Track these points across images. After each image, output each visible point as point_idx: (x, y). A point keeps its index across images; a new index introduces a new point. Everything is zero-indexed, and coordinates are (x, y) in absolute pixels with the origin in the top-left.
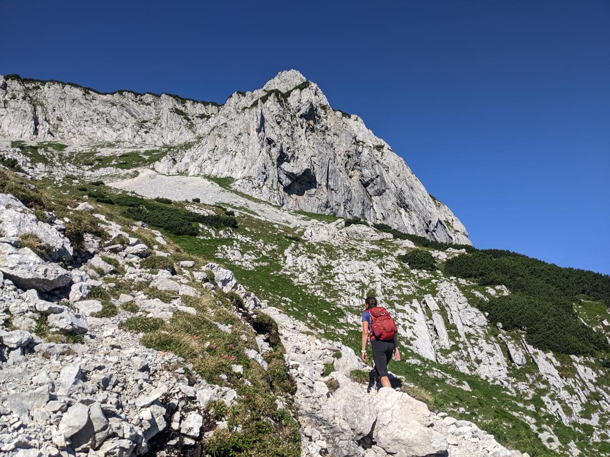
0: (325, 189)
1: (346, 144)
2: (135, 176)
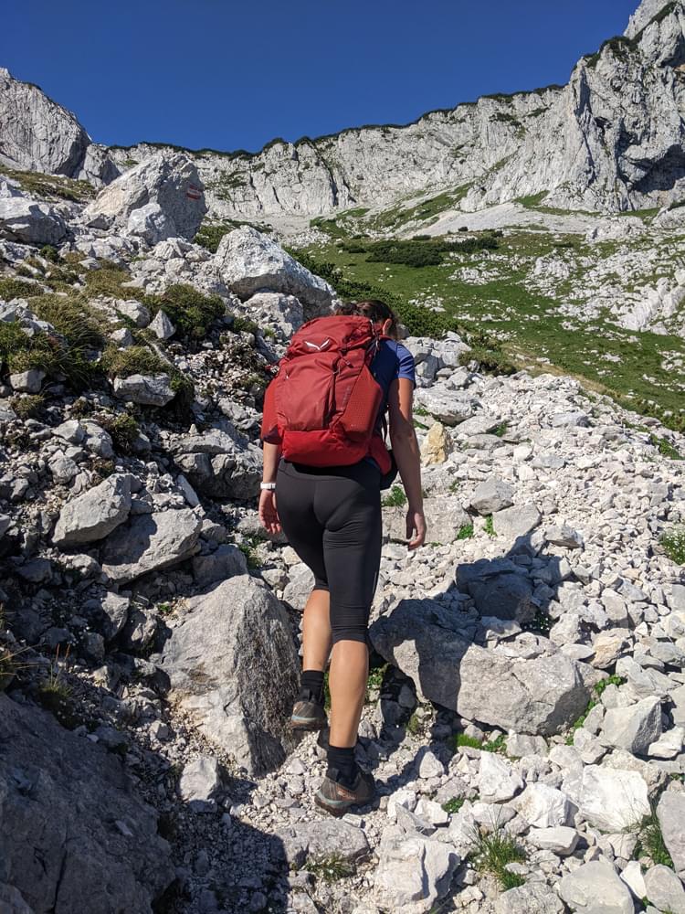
2: (432, 223)
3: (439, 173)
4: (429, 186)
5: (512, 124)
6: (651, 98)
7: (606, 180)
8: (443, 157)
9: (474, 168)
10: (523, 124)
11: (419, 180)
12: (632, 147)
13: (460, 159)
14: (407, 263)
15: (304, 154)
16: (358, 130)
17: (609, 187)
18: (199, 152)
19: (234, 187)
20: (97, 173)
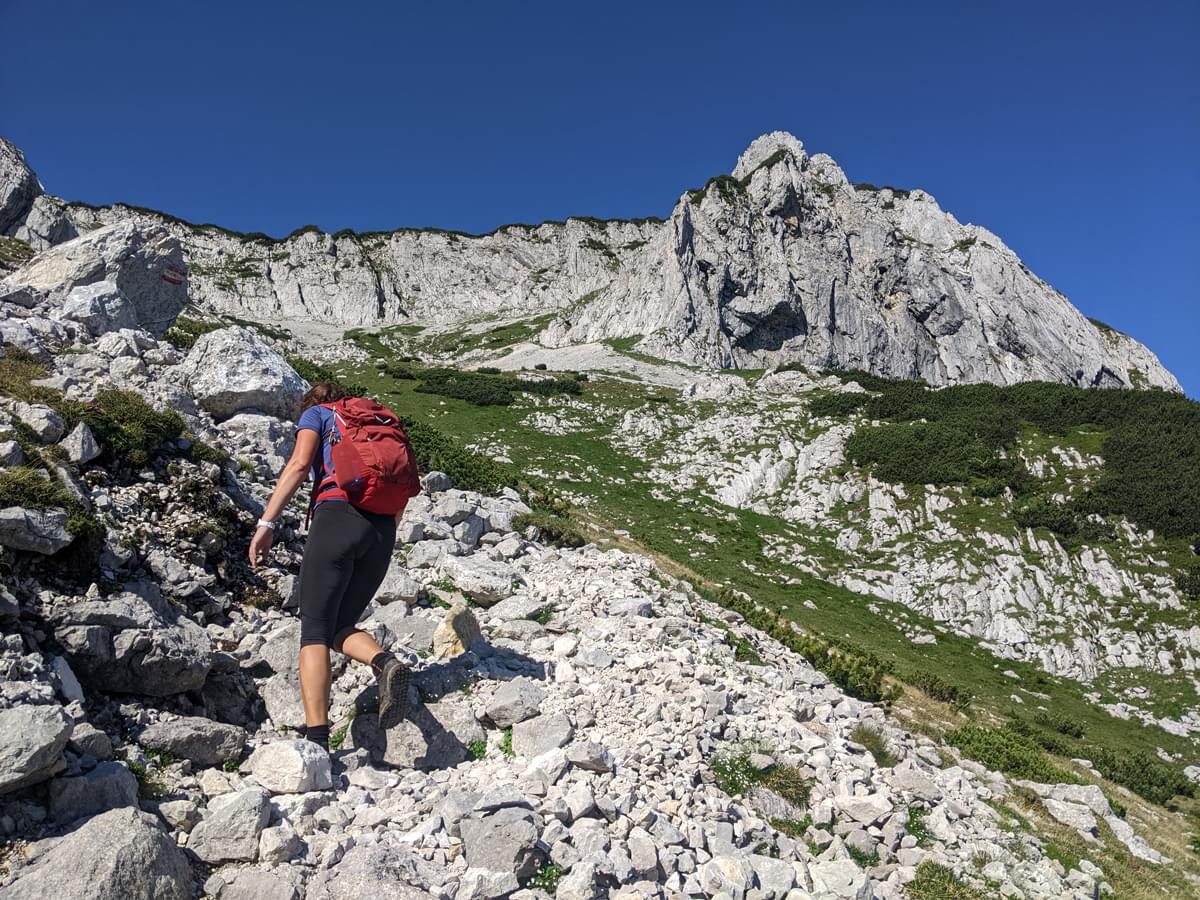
0: (825, 334)
1: (875, 248)
2: (504, 355)
3: (516, 296)
4: (503, 311)
5: (604, 254)
6: (760, 247)
7: (708, 331)
8: (522, 279)
9: (559, 297)
10: (618, 256)
11: (491, 302)
12: (738, 298)
13: (543, 284)
14: (468, 400)
15: (345, 249)
16: (418, 232)
17: (711, 339)
18: (199, 226)
19: (244, 277)
20: (45, 234)
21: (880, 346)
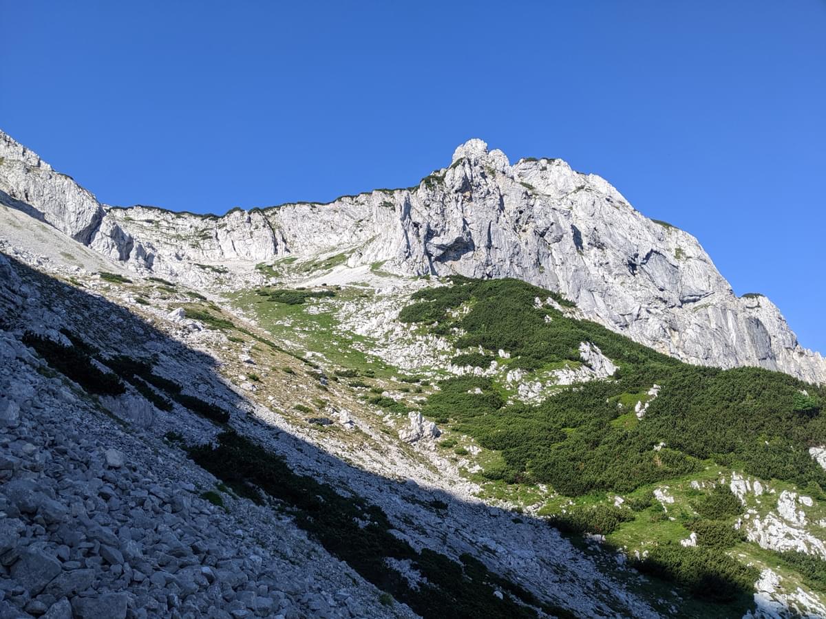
0: (484, 250)
1: (517, 201)
3: (346, 236)
5: (391, 209)
6: (448, 211)
7: (417, 256)
8: (350, 226)
12: (435, 238)
13: (360, 229)
14: (287, 303)
15: (255, 219)
16: (294, 204)
17: (418, 260)
18: (179, 213)
19: (204, 239)
20: (109, 234)
21: (516, 252)
